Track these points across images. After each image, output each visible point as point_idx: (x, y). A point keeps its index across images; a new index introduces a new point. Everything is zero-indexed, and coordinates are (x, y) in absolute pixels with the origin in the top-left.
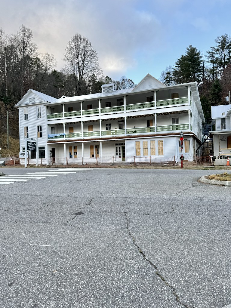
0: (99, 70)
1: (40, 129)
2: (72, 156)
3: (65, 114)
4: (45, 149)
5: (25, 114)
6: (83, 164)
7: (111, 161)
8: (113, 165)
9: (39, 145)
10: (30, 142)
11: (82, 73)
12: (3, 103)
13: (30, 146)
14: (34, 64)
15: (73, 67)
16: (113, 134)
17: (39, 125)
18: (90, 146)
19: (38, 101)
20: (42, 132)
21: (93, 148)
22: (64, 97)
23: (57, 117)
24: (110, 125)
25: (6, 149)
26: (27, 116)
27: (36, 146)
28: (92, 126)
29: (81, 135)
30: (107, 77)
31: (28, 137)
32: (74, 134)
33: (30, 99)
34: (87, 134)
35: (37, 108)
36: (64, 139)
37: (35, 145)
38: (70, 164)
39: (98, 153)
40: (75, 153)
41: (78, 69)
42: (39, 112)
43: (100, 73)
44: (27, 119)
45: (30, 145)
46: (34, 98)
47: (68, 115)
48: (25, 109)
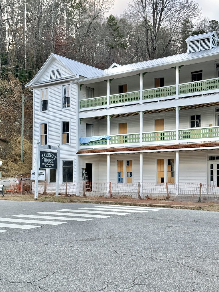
0: (194, 9)
1: (66, 126)
2: (122, 179)
3: (110, 98)
4: (74, 166)
5: (43, 101)
6: (139, 197)
7: (196, 192)
8: (200, 201)
9: (62, 157)
10: (45, 152)
11: (160, 17)
12: (18, 80)
13: (45, 160)
14: (77, 7)
15: (143, 6)
16: (204, 136)
17: (66, 120)
18: (158, 160)
19: (64, 75)
20: (70, 132)
21: (163, 165)
22: (115, 66)
23: (97, 104)
24: (198, 117)
25: (19, 163)
26: (47, 103)
27: (56, 159)
28: (163, 120)
29: (139, 138)
30: (213, 21)
31: (46, 143)
32: (128, 137)
33: (52, 72)
34: (152, 137)
35: (64, 88)
36: (108, 146)
37: (54, 157)
38: (116, 194)
39: (173, 175)
40: (129, 174)
41: (151, 11)
42: (67, 96)
43: (194, 14)
44: (46, 109)
45: (46, 158)
46: (58, 71)
47: (117, 99)
48: (43, 92)
